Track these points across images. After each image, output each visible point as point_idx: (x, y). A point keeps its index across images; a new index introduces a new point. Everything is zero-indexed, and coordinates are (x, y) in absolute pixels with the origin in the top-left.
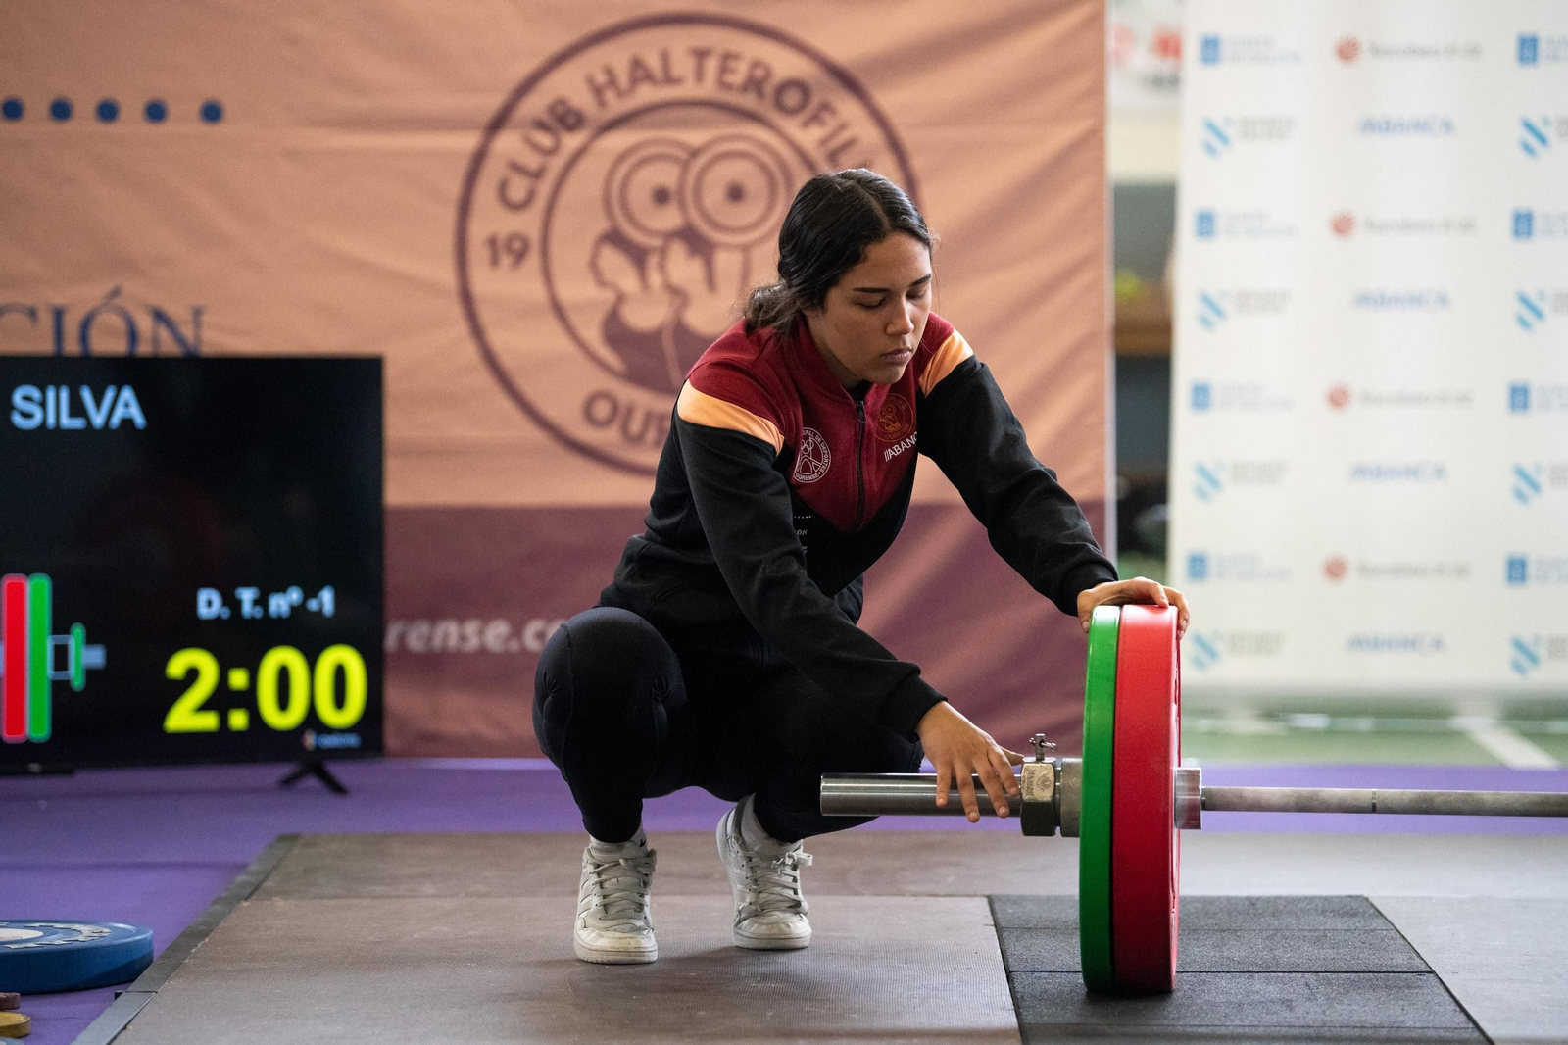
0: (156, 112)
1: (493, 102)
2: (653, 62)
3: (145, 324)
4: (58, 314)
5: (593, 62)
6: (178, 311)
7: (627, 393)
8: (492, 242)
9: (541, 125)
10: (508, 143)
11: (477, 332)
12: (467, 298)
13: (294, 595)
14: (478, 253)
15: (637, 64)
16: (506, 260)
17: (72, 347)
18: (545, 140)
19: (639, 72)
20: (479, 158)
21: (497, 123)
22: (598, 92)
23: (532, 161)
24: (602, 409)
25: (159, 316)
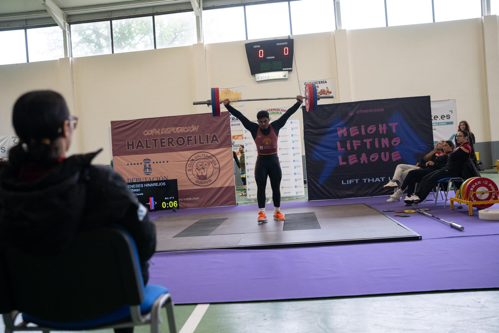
0: (164, 162)
1: (188, 159)
2: (199, 156)
3: (164, 178)
4: (158, 177)
5: (195, 156)
6: (166, 176)
7: (199, 180)
8: (188, 170)
9: (191, 161)
10: (189, 162)
11: (187, 176)
12: (187, 174)
13: (171, 197)
14: (187, 171)
15: (198, 155)
16: (189, 171)
17: (159, 180)
18: (192, 162)
19: (198, 156)
20: (187, 163)
21: (188, 161)
22: (195, 158)
23: (191, 163)
24: (197, 181)
25: (165, 177)
